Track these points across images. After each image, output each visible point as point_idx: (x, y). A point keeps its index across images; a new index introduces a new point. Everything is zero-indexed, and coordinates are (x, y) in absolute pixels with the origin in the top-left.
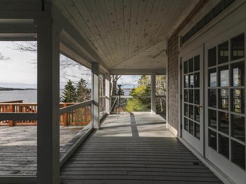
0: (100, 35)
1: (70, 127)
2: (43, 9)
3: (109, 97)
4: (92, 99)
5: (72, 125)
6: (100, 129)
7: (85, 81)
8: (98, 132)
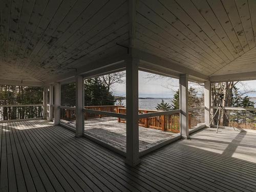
0: (176, 52)
1: (167, 133)
2: (128, 53)
3: (208, 108)
4: (180, 109)
5: (169, 131)
6: (189, 138)
7: (194, 89)
8: (185, 141)
